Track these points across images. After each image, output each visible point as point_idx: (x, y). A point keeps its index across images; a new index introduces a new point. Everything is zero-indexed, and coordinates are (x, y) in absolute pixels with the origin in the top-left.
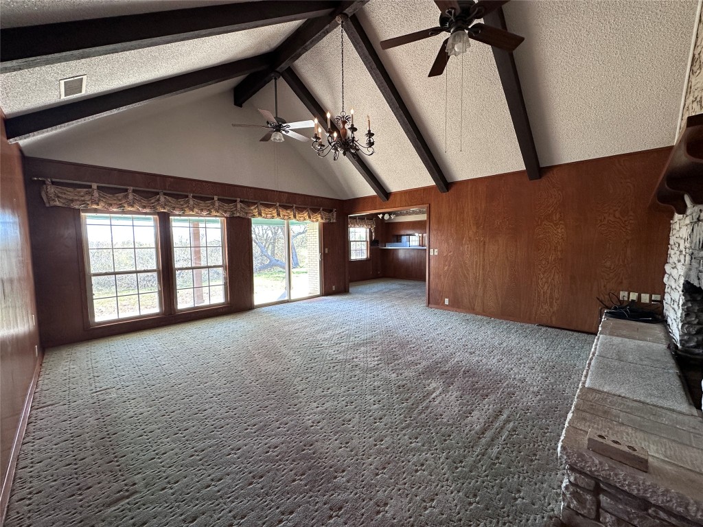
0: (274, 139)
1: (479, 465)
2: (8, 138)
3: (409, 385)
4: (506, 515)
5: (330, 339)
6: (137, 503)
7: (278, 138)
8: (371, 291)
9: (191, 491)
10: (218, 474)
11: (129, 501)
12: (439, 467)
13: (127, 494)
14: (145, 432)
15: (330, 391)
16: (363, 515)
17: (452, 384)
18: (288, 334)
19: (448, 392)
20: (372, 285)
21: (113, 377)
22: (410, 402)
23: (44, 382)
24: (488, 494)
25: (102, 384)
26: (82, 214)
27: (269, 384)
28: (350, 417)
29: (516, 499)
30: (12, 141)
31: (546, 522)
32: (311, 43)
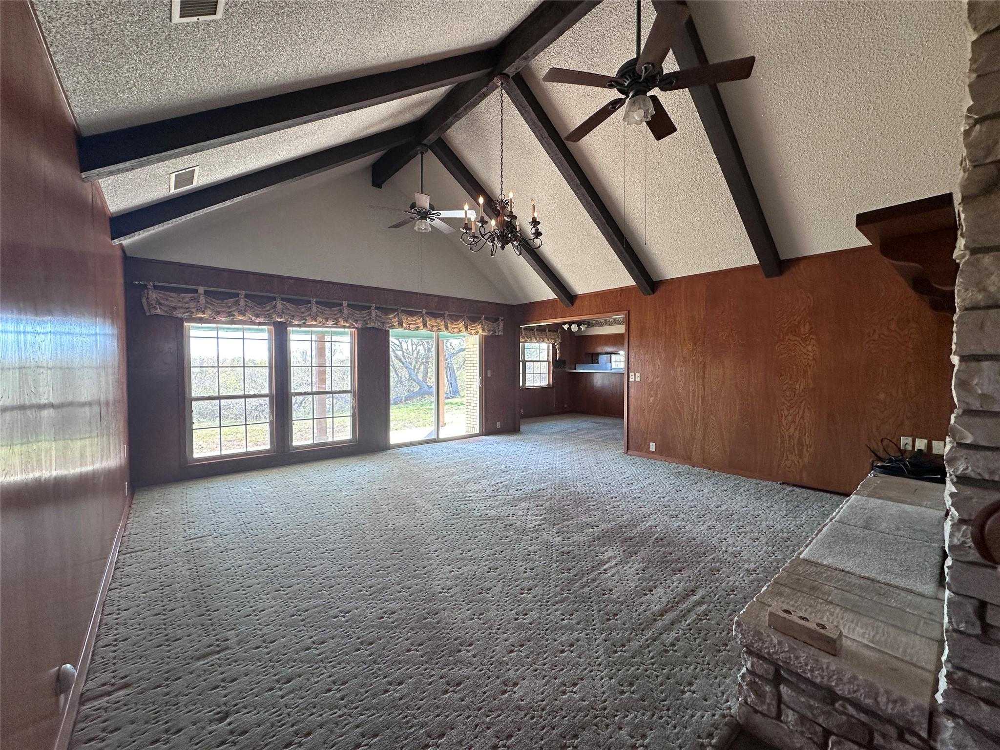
0: (419, 229)
1: (646, 651)
2: (113, 239)
3: (576, 552)
4: (665, 708)
5: (484, 490)
6: (228, 659)
7: (423, 227)
8: (550, 431)
9: (289, 652)
10: (320, 637)
11: (220, 657)
12: (592, 650)
13: (218, 649)
14: (242, 587)
15: (470, 553)
16: (485, 693)
17: (636, 554)
18: (429, 482)
19: (627, 563)
20: (553, 423)
21: (210, 523)
22: (573, 572)
23: (133, 525)
24: (648, 684)
25: (196, 531)
26: (186, 324)
27: (395, 541)
28: (490, 585)
29: (684, 692)
30: (116, 242)
31: (717, 720)
32: (465, 109)
